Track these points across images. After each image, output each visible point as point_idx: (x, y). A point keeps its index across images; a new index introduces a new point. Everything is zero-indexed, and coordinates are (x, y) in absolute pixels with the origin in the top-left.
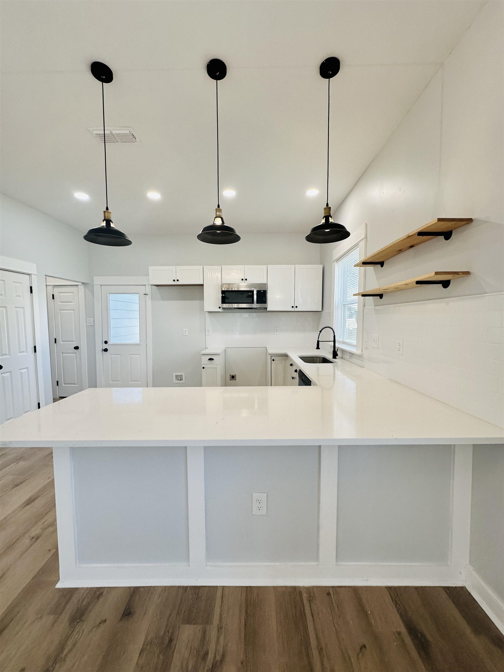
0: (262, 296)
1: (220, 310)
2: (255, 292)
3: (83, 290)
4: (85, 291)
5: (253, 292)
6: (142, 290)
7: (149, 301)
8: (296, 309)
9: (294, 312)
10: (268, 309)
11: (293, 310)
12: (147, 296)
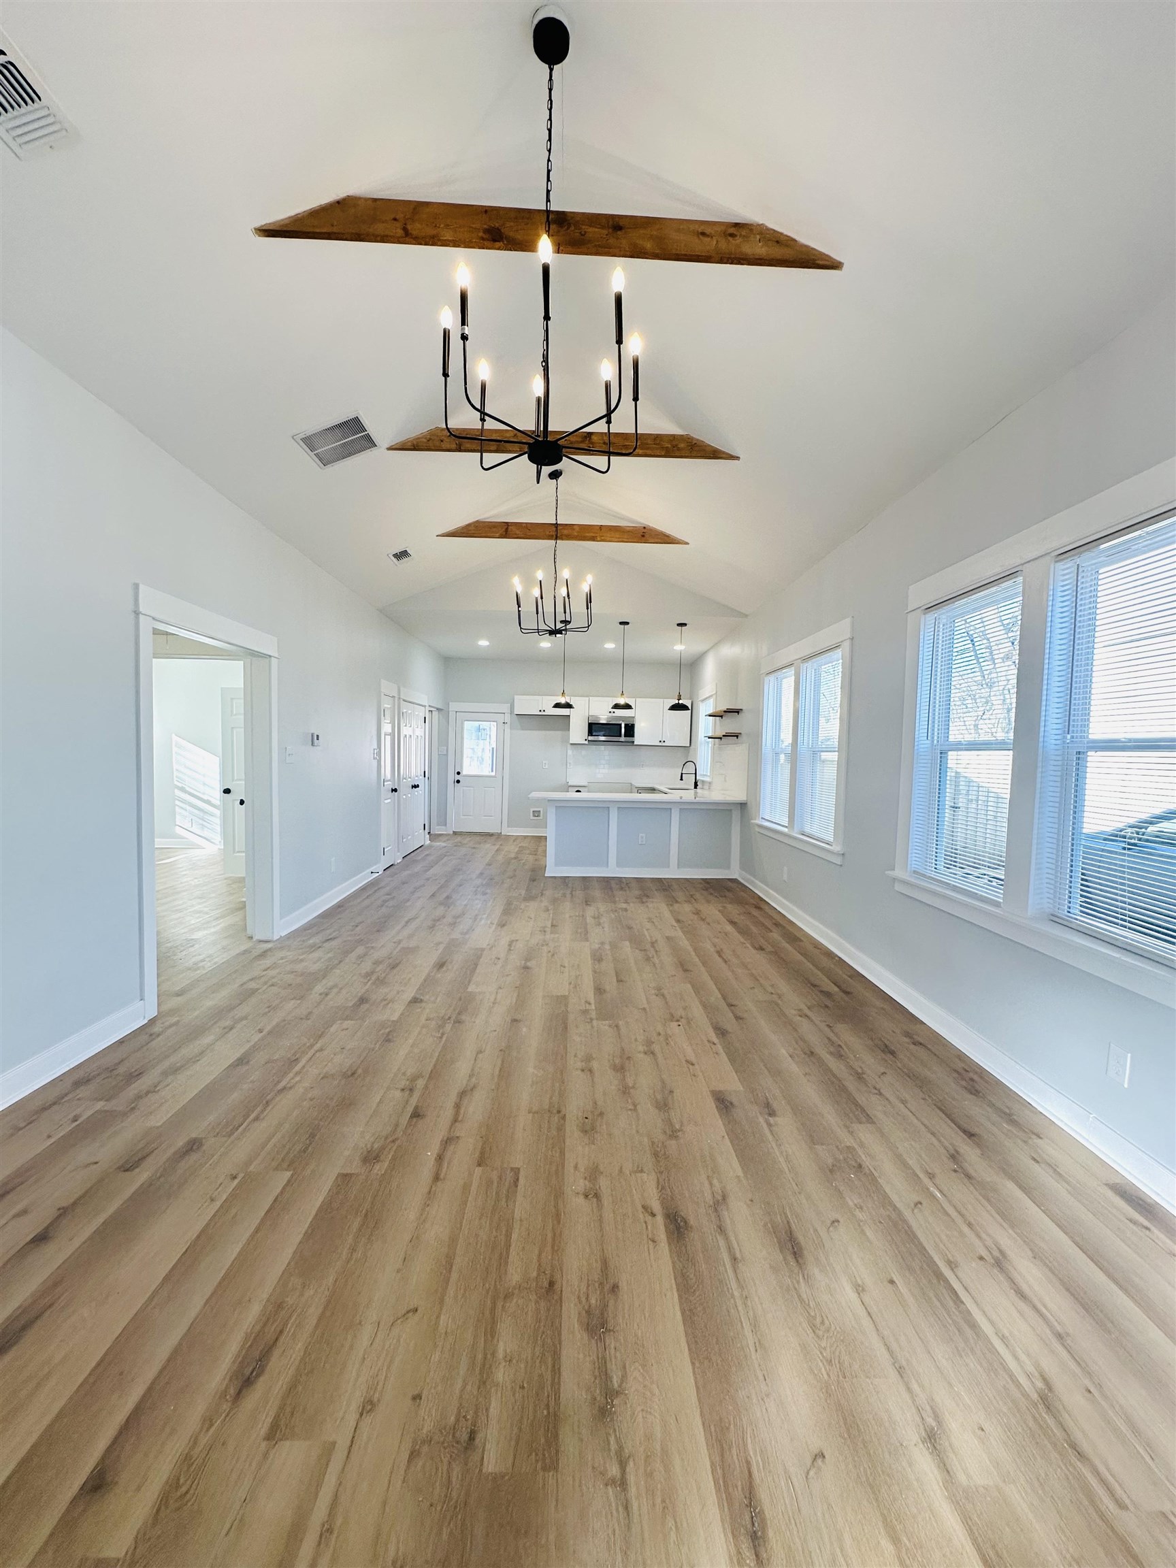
0: (630, 730)
1: (587, 742)
2: (623, 726)
3: (437, 716)
4: (439, 717)
5: (621, 725)
6: (501, 718)
7: (508, 731)
8: (664, 744)
9: (662, 746)
10: (635, 743)
11: (660, 744)
12: (506, 725)
